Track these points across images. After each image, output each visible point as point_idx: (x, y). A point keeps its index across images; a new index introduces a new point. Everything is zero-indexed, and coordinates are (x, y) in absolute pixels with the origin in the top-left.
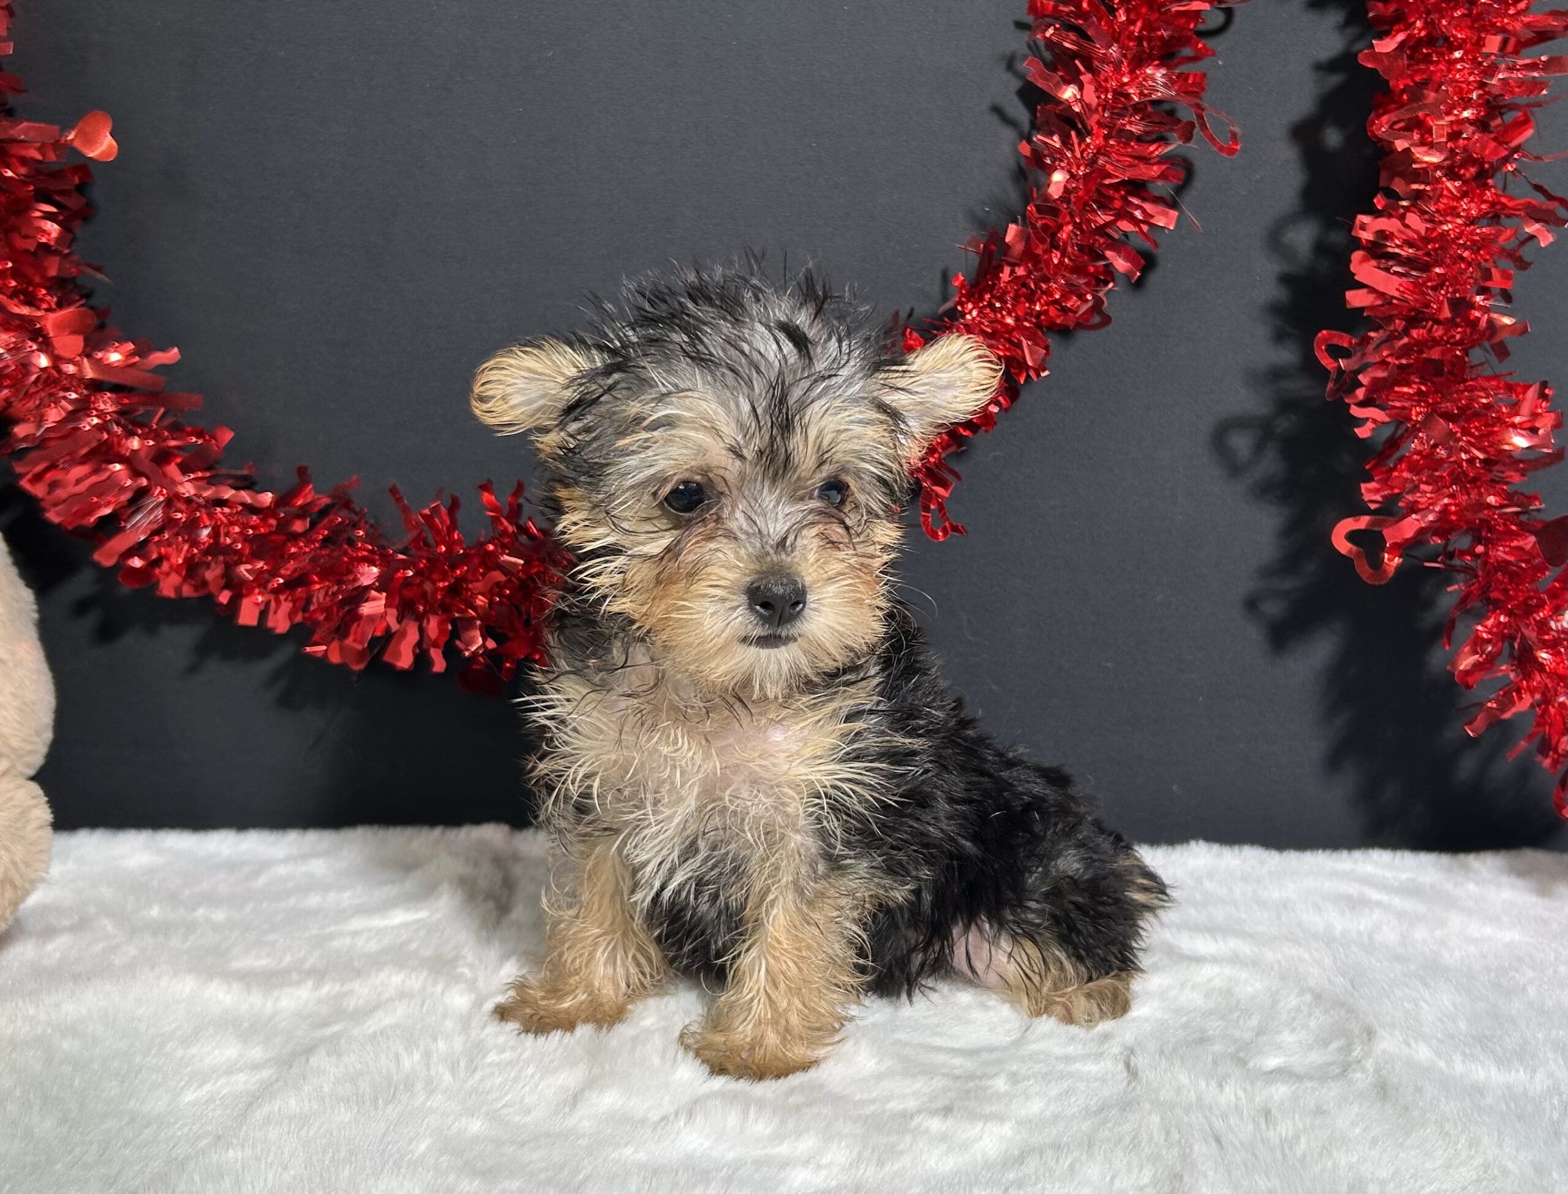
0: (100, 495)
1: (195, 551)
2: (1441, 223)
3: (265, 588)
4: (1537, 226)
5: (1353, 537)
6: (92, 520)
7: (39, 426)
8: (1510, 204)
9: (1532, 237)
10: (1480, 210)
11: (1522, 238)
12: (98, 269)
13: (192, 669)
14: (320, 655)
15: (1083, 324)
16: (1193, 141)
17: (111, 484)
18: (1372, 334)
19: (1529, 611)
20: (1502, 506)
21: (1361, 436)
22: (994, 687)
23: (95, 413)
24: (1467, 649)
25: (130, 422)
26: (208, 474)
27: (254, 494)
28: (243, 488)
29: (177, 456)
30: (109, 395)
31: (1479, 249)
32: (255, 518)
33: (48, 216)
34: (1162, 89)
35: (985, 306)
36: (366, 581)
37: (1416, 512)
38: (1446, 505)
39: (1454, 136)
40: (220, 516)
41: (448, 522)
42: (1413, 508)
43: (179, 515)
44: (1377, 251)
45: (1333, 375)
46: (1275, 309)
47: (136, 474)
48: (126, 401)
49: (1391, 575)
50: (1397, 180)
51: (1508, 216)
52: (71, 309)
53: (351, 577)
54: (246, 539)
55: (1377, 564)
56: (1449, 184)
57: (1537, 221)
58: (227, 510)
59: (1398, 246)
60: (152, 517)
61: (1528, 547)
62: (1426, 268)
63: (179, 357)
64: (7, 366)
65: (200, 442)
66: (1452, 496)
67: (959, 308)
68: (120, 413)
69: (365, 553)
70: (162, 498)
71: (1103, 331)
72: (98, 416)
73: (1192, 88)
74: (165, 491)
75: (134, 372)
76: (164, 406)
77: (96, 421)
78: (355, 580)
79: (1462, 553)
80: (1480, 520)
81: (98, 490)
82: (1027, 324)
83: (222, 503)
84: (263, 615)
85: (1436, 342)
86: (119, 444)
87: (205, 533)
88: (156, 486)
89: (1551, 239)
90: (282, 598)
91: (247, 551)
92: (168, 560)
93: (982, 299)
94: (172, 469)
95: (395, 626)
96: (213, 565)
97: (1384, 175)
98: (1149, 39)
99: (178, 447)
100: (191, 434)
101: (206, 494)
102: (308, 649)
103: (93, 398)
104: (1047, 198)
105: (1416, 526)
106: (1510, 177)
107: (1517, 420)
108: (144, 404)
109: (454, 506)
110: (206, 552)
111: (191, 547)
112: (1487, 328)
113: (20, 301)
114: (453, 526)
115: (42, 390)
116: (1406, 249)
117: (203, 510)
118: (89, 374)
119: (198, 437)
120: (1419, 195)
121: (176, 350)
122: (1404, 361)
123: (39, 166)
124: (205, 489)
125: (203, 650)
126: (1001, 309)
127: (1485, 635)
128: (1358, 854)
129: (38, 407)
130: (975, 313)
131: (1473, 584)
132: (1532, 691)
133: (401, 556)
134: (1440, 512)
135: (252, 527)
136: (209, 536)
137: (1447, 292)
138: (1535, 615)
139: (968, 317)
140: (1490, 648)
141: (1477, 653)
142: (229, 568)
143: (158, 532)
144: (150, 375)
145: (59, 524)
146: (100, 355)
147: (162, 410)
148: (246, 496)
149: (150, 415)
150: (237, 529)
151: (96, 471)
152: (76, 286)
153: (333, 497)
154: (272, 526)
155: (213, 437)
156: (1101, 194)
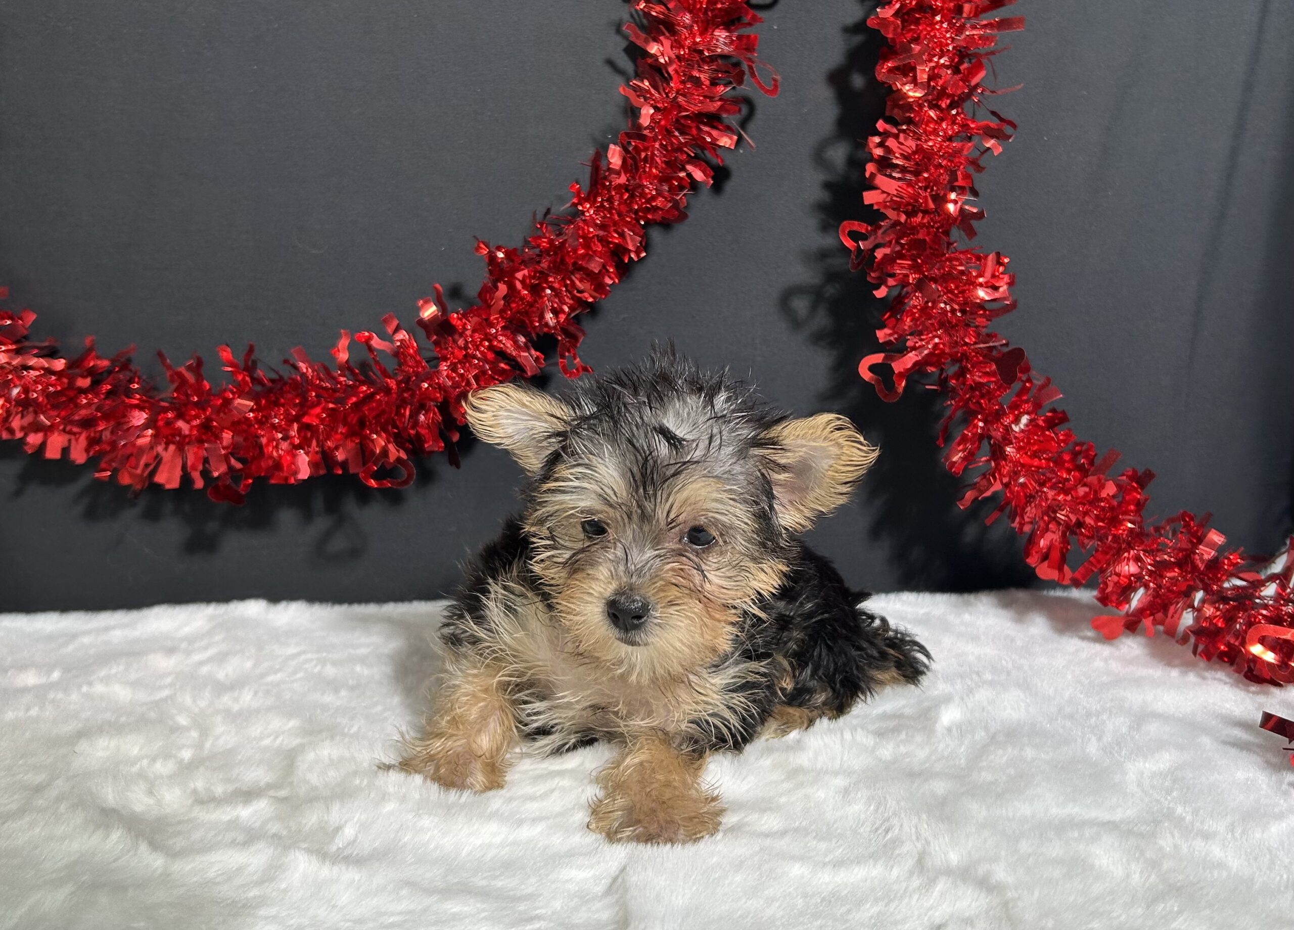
2: (927, 141)
4: (992, 141)
5: (872, 368)
8: (974, 126)
9: (989, 149)
10: (954, 130)
11: (982, 150)
14: (107, 479)
16: (744, 84)
18: (881, 223)
19: (997, 416)
20: (975, 343)
21: (878, 297)
24: (956, 448)
26: (16, 347)
27: (51, 360)
28: (43, 356)
32: (53, 378)
34: (723, 47)
35: (598, 207)
36: (137, 422)
37: (915, 349)
38: (936, 344)
39: (933, 77)
40: (27, 377)
42: (914, 346)
44: (884, 162)
45: (854, 253)
46: (821, 207)
49: (900, 393)
50: (896, 110)
53: (126, 420)
54: (47, 394)
55: (889, 386)
56: (931, 113)
57: (992, 137)
58: (32, 373)
59: (898, 159)
62: (917, 173)
65: (9, 322)
66: (939, 337)
67: (579, 209)
69: (137, 402)
73: (747, 45)
78: (129, 421)
80: (961, 354)
82: (629, 219)
83: (28, 368)
84: (66, 451)
85: (923, 227)
87: (16, 390)
89: (1001, 150)
90: (77, 437)
93: (595, 202)
95: (163, 454)
96: (22, 415)
97: (887, 107)
98: (712, 11)
101: (14, 363)
102: (98, 475)
104: (639, 126)
105: (914, 359)
106: (975, 106)
107: (981, 280)
109: (200, 364)
110: (17, 405)
111: (5, 401)
116: (903, 160)
117: (14, 374)
119: (9, 319)
122: (903, 241)
124: (14, 358)
125: (25, 478)
127: (968, 436)
128: (892, 597)
130: (592, 212)
132: (1003, 476)
133: (163, 404)
134: (932, 349)
135: (52, 386)
136: (19, 393)
137: (932, 190)
138: (1002, 421)
139: (586, 215)
140: (971, 445)
141: (962, 448)
148: (44, 362)
150: (41, 387)
153: (113, 361)
154: (64, 383)
155: (19, 319)
156: (680, 125)
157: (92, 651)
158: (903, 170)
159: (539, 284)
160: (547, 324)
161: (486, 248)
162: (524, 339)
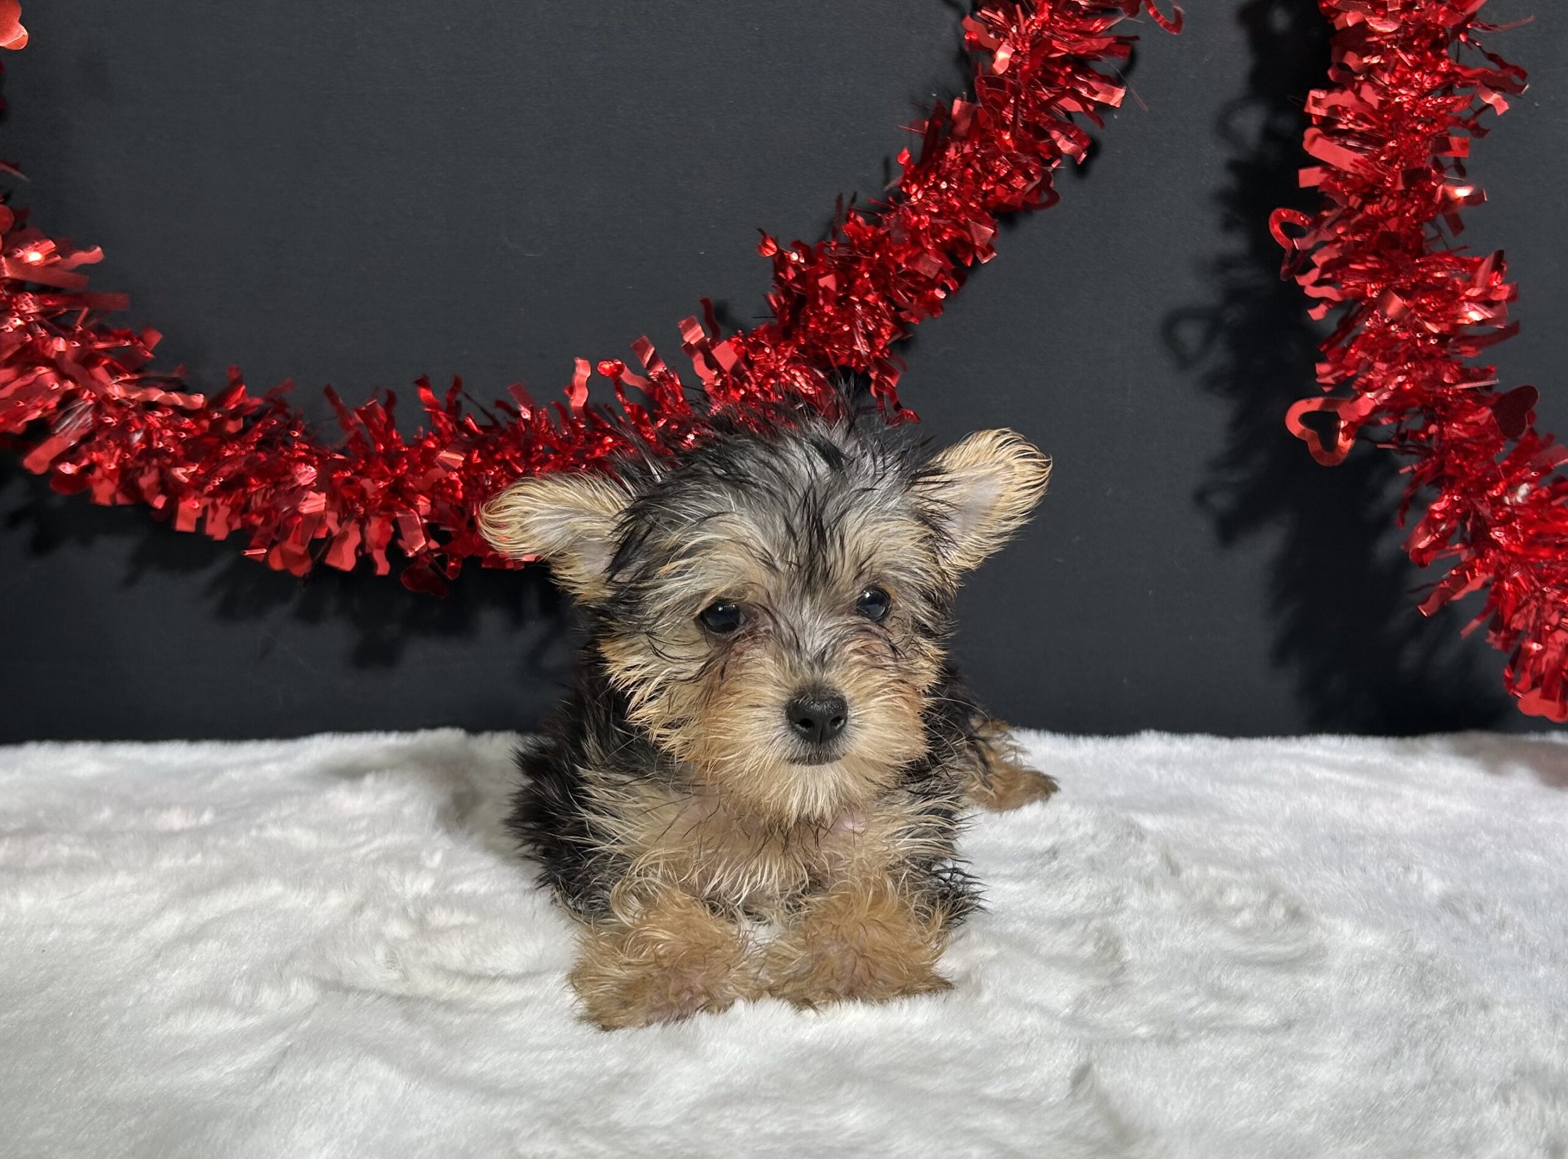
0: (27, 399)
1: (128, 456)
2: (1395, 95)
3: (202, 491)
4: (1495, 95)
5: (1306, 418)
6: (21, 424)
8: (1466, 74)
9: (1489, 105)
10: (1434, 82)
11: (1477, 108)
12: (15, 167)
13: (130, 581)
14: (260, 558)
15: (1028, 204)
16: (1139, 15)
17: (37, 389)
18: (1325, 213)
19: (1483, 487)
20: (1456, 384)
21: (1314, 318)
23: (17, 315)
24: (1420, 530)
25: (57, 325)
26: (136, 377)
27: (185, 395)
28: (173, 390)
29: (104, 358)
30: (31, 296)
31: (1433, 121)
32: (187, 420)
35: (930, 188)
36: (303, 481)
37: (1371, 391)
38: (1400, 384)
39: (1408, 6)
40: (152, 419)
41: (385, 420)
42: (1369, 387)
43: (110, 420)
44: (1328, 127)
45: (1288, 254)
46: (1223, 197)
47: (62, 377)
48: (50, 303)
49: (1343, 457)
50: (1350, 54)
51: (1462, 86)
53: (288, 478)
54: (179, 442)
55: (1330, 443)
56: (1403, 56)
57: (1494, 89)
58: (159, 414)
59: (1350, 121)
60: (81, 421)
61: (1482, 422)
62: (1381, 143)
63: (102, 256)
65: (127, 344)
66: (1406, 374)
67: (904, 189)
68: (43, 314)
69: (303, 454)
70: (90, 402)
71: (1052, 209)
72: (21, 318)
74: (94, 395)
75: (56, 271)
76: (88, 305)
77: (19, 322)
78: (293, 481)
79: (1415, 434)
80: (1435, 398)
81: (24, 393)
83: (151, 405)
84: (201, 522)
85: (1388, 217)
86: (44, 346)
87: (137, 437)
88: (84, 389)
89: (1507, 107)
90: (219, 501)
91: (181, 454)
92: (100, 466)
93: (927, 180)
94: (100, 372)
95: (336, 530)
96: (146, 470)
97: (1335, 50)
99: (104, 350)
100: (118, 337)
101: (136, 398)
102: (248, 553)
103: (14, 300)
104: (992, 72)
105: (1372, 404)
106: (1463, 48)
107: (1472, 293)
108: (67, 306)
109: (391, 401)
110: (139, 457)
111: (123, 451)
112: (1441, 201)
114: (391, 423)
116: (1360, 122)
117: (134, 414)
118: (9, 273)
119: (126, 339)
120: (1371, 68)
121: (99, 249)
122: (1358, 238)
124: (134, 392)
125: (140, 560)
126: (948, 189)
127: (1438, 516)
130: (919, 195)
131: (1426, 464)
132: (1485, 569)
133: (338, 456)
134: (1394, 390)
135: (186, 431)
136: (141, 441)
137: (1401, 166)
138: (1489, 493)
139: (913, 199)
140: (1443, 527)
141: (1430, 533)
142: (164, 471)
143: (88, 437)
144: (72, 274)
146: (19, 254)
147: (86, 310)
148: (177, 398)
149: (73, 314)
150: (170, 433)
151: (20, 375)
153: (268, 399)
154: (205, 428)
155: (140, 339)
156: (1045, 71)
157: (245, 789)
158: (1363, 138)
159: (846, 298)
160: (859, 352)
161: (774, 246)
162: (821, 375)
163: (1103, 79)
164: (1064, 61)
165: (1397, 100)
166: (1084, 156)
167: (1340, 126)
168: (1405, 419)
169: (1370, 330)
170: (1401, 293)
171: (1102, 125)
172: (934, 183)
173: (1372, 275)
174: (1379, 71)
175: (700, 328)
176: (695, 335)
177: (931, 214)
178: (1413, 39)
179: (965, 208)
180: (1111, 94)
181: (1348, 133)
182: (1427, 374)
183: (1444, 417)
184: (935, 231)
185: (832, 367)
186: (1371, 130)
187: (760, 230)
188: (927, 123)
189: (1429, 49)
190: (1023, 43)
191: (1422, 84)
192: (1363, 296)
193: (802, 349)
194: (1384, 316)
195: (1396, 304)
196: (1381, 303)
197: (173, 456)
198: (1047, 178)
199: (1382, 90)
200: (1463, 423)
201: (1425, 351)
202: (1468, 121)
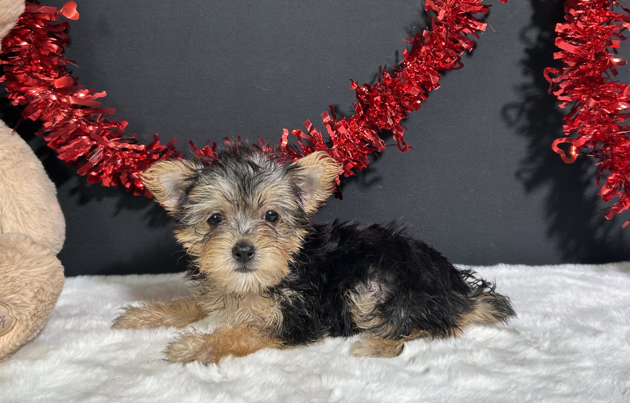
0: (78, 148)
1: (116, 168)
2: (589, 25)
4: (628, 24)
5: (559, 146)
6: (76, 158)
7: (54, 122)
8: (616, 16)
9: (626, 28)
10: (604, 19)
11: (621, 29)
12: (74, 62)
13: (116, 214)
15: (452, 68)
17: (82, 144)
18: (564, 69)
19: (628, 171)
20: (617, 132)
21: (561, 108)
22: (423, 209)
24: (604, 187)
25: (89, 120)
26: (119, 139)
27: (137, 145)
28: (133, 144)
29: (107, 132)
30: (80, 110)
31: (604, 34)
32: (138, 154)
33: (54, 42)
35: (414, 63)
37: (584, 135)
38: (596, 132)
40: (125, 154)
41: (212, 153)
42: (583, 133)
43: (109, 155)
44: (564, 36)
45: (551, 85)
46: (524, 62)
47: (92, 140)
48: (86, 112)
49: (574, 160)
50: (572, 10)
51: (615, 21)
52: (64, 77)
54: (135, 163)
55: (569, 155)
56: (592, 10)
57: (628, 22)
58: (127, 152)
59: (573, 35)
60: (98, 156)
61: (628, 146)
62: (584, 42)
63: (106, 94)
64: (40, 100)
65: (115, 126)
66: (597, 128)
67: (405, 63)
68: (84, 117)
70: (102, 149)
71: (460, 70)
72: (76, 118)
74: (103, 146)
75: (89, 101)
76: (101, 113)
77: (75, 120)
79: (601, 151)
80: (609, 137)
81: (78, 146)
82: (431, 68)
83: (125, 149)
84: (143, 192)
85: (589, 70)
86: (85, 129)
87: (119, 161)
88: (100, 144)
91: (136, 167)
92: (106, 172)
93: (413, 60)
94: (105, 138)
96: (123, 173)
97: (566, 8)
99: (107, 129)
100: (112, 124)
101: (119, 146)
103: (74, 111)
104: (437, 20)
105: (585, 140)
106: (615, 6)
107: (622, 98)
108: (93, 113)
109: (214, 147)
110: (120, 169)
111: (114, 167)
112: (609, 64)
113: (44, 75)
115: (54, 109)
116: (577, 35)
117: (118, 153)
118: (72, 102)
119: (115, 125)
120: (580, 15)
121: (105, 92)
122: (577, 78)
123: (49, 23)
124: (118, 144)
125: (120, 206)
126: (421, 63)
127: (611, 182)
129: (53, 116)
130: (411, 65)
131: (606, 162)
134: (593, 135)
135: (137, 158)
136: (121, 162)
137: (593, 51)
139: (408, 67)
140: (614, 186)
141: (608, 188)
142: (129, 174)
143: (101, 162)
144: (95, 101)
145: (63, 160)
146: (76, 95)
147: (101, 115)
148: (134, 147)
149: (96, 117)
150: (131, 159)
152: (65, 69)
153: (168, 146)
154: (145, 157)
155: (120, 125)
156: (457, 19)
158: (578, 41)
159: (384, 103)
160: (389, 124)
161: (356, 85)
162: (375, 132)
163: (478, 20)
164: (463, 15)
165: (591, 26)
166: (472, 49)
167: (569, 36)
168: (597, 145)
169: (584, 112)
170: (595, 98)
171: (478, 38)
172: (416, 61)
173: (583, 92)
174: (583, 16)
175: (329, 116)
176: (327, 119)
177: (416, 73)
178: (596, 3)
179: (428, 70)
180: (481, 26)
181: (572, 39)
182: (605, 128)
183: (612, 144)
184: (416, 78)
185: (379, 129)
186: (580, 38)
187: (351, 80)
188: (413, 39)
189: (602, 7)
190: (448, 8)
191: (600, 20)
192: (580, 99)
193: (367, 123)
194: (588, 106)
195: (592, 102)
196: (587, 102)
197: (133, 168)
198: (459, 58)
199: (585, 23)
200: (620, 147)
201: (604, 120)
202: (619, 34)
